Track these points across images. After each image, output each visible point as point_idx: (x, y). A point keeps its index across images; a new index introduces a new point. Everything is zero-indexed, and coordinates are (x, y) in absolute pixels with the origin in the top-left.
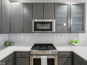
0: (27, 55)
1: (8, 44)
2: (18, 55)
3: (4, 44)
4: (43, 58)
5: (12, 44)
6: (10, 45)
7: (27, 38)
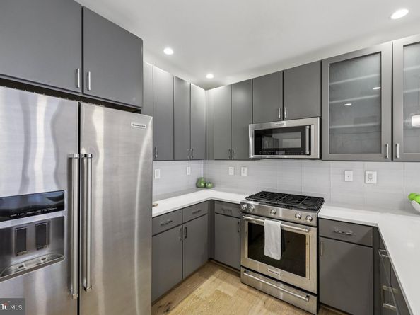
0: (236, 213)
1: (203, 185)
2: (217, 208)
3: (195, 183)
4: (269, 225)
5: (210, 185)
6: (205, 187)
7: (242, 174)
